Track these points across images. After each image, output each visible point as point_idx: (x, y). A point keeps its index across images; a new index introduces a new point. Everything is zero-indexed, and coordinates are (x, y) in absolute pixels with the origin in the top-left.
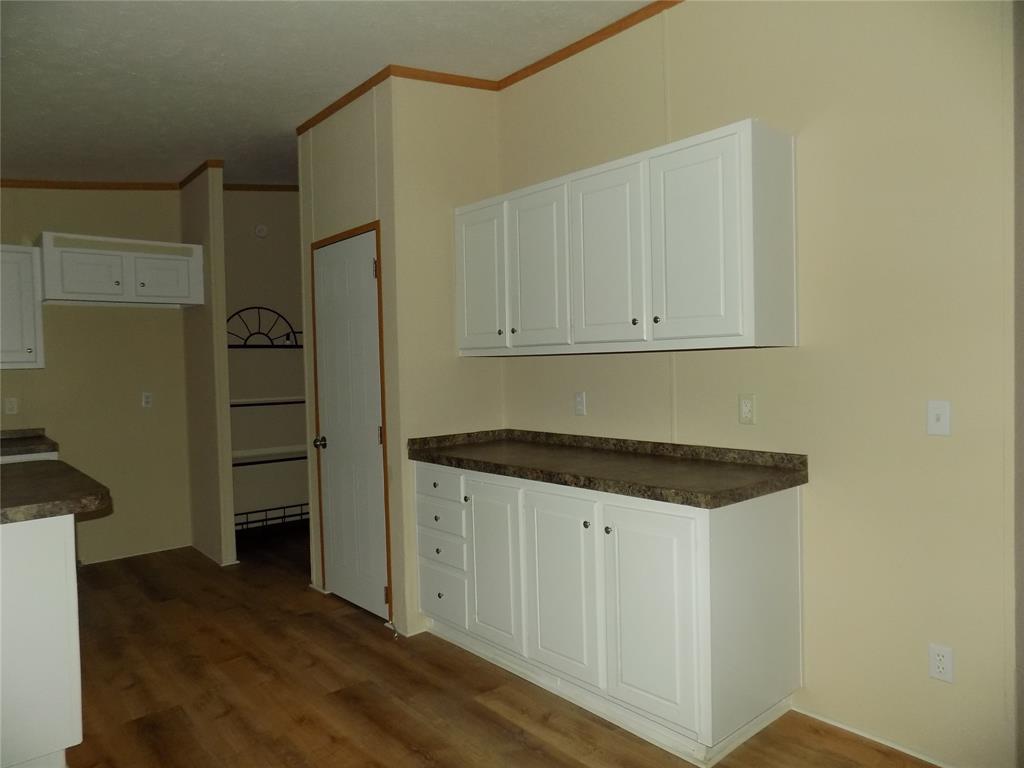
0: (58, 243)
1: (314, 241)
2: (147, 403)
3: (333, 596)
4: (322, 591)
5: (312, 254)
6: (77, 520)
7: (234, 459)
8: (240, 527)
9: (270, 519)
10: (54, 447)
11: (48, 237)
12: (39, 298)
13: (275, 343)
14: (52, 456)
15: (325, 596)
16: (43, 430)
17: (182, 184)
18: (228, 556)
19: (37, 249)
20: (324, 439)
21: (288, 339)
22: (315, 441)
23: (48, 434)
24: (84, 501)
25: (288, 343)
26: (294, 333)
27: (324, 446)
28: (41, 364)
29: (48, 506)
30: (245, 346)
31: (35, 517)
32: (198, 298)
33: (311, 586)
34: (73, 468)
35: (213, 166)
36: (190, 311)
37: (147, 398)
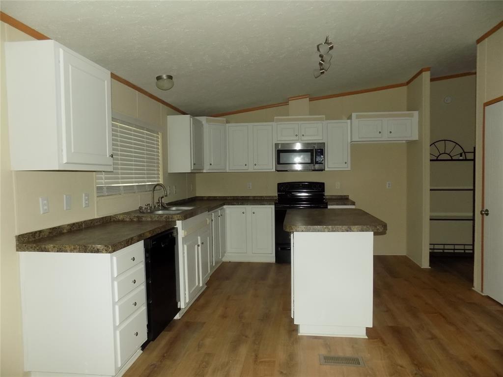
0: (358, 117)
1: (486, 101)
2: (389, 187)
3: (488, 297)
4: (482, 294)
5: (484, 109)
6: (375, 234)
7: (430, 216)
8: (431, 251)
9: (446, 249)
10: (353, 203)
11: (354, 115)
12: (349, 141)
13: (454, 158)
14: (353, 207)
15: (483, 296)
16: (348, 196)
17: (408, 83)
18: (425, 264)
19: (349, 121)
20: (487, 210)
21: (461, 156)
22: (481, 212)
23: (350, 198)
24: (378, 227)
25: (461, 158)
26: (465, 153)
27: (487, 214)
28: (349, 169)
29: (365, 227)
30: (437, 160)
31: (360, 231)
32: (416, 137)
33: (473, 288)
34: (366, 213)
35: (425, 71)
36: (411, 144)
37: (389, 184)
